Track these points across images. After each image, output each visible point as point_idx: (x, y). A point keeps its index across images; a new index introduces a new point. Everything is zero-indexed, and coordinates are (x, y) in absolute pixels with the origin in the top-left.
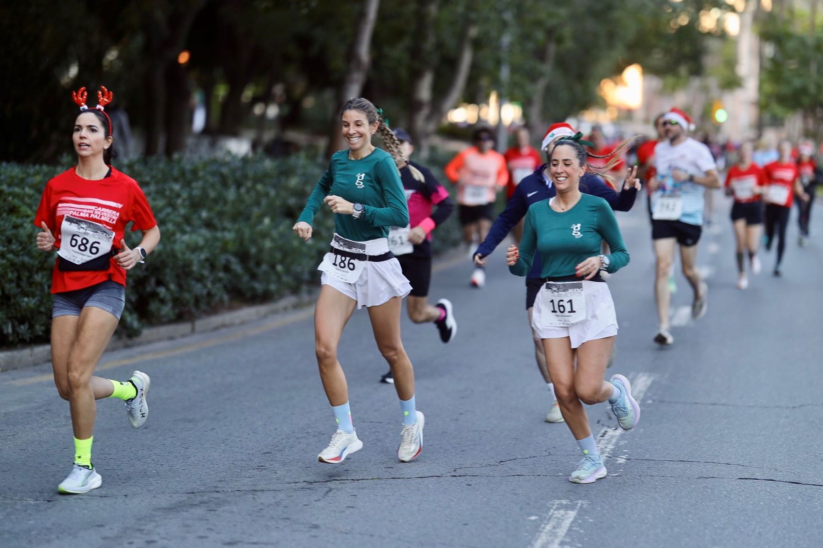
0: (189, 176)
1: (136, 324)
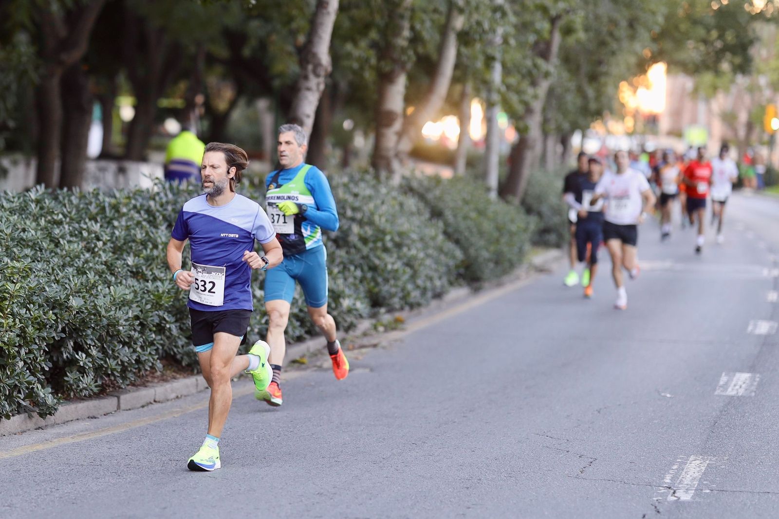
0: (109, 213)
1: (50, 400)
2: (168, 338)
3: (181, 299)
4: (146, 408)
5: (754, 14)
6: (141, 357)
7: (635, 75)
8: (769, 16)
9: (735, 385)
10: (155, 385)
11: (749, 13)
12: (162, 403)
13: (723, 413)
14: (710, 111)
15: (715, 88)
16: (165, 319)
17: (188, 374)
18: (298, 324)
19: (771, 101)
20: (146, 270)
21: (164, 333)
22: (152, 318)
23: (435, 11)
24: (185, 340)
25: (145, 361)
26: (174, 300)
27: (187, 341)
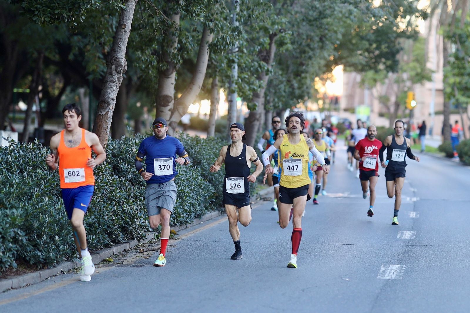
2: (20, 246)
3: (29, 221)
4: (6, 293)
5: (399, 32)
6: (3, 259)
7: (324, 73)
8: (408, 33)
9: (390, 273)
10: (12, 277)
11: (395, 32)
12: (17, 289)
13: (383, 290)
14: (372, 95)
15: (375, 81)
16: (18, 234)
17: (34, 270)
18: (107, 236)
19: (410, 89)
20: (6, 201)
21: (18, 243)
22: (10, 233)
23: (195, 30)
24: (32, 247)
25: (5, 261)
26: (24, 221)
27: (33, 248)
